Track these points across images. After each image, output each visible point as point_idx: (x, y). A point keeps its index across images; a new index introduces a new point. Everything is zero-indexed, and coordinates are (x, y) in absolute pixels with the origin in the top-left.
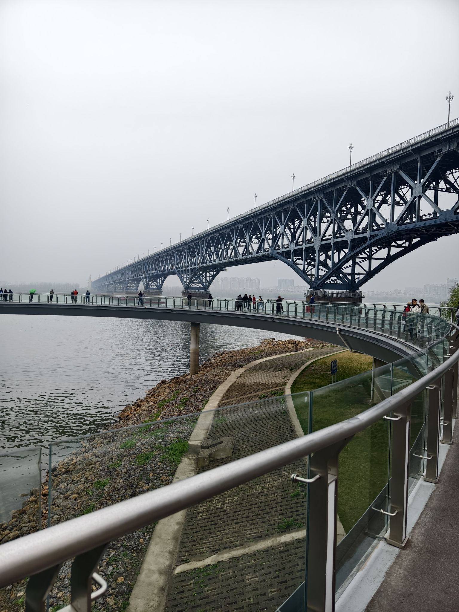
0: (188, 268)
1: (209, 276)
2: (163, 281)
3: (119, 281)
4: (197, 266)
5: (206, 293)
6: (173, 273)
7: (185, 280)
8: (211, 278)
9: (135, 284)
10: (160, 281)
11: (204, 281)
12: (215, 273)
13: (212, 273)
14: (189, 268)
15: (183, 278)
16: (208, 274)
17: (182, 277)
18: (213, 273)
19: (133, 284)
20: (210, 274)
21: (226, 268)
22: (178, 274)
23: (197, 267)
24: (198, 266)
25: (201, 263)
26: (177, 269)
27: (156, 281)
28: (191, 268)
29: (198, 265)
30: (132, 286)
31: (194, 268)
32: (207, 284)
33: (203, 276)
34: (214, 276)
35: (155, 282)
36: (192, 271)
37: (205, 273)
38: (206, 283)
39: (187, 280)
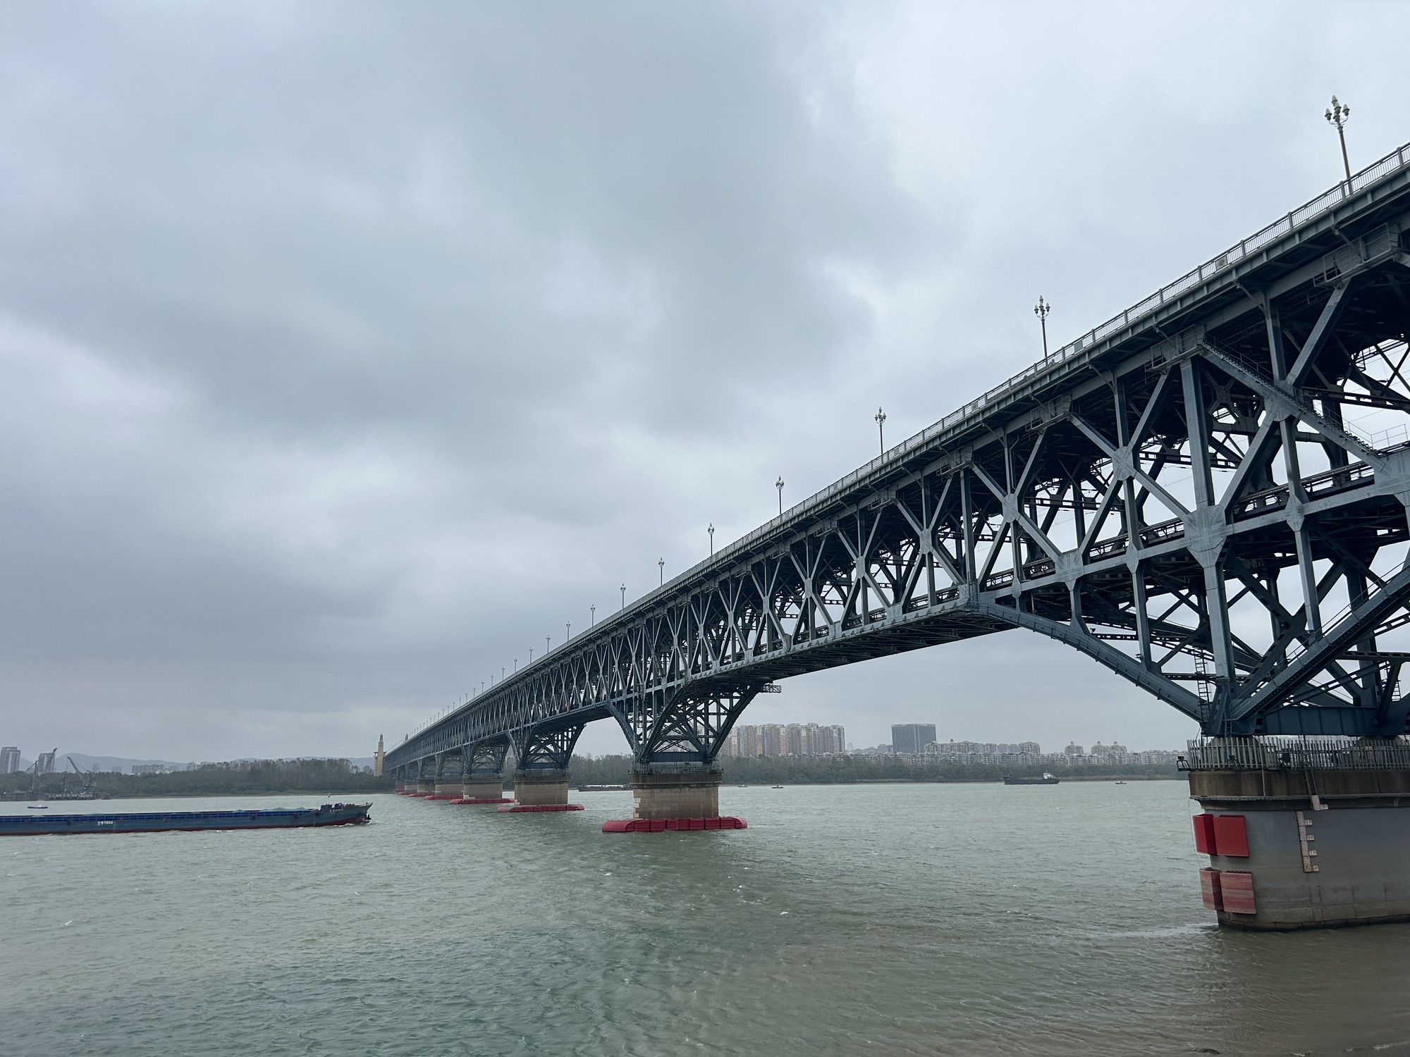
0: (649, 690)
1: (718, 714)
2: (573, 741)
3: (450, 748)
4: (679, 682)
5: (708, 771)
6: (601, 713)
7: (639, 731)
8: (723, 718)
9: (493, 755)
10: (562, 741)
11: (701, 730)
12: (735, 701)
13: (725, 702)
14: (652, 690)
15: (632, 725)
16: (713, 708)
17: (628, 721)
18: (731, 702)
19: (489, 753)
20: (720, 705)
21: (775, 683)
22: (619, 714)
23: (679, 685)
24: (681, 681)
25: (690, 671)
26: (613, 696)
27: (551, 741)
28: (658, 688)
29: (682, 677)
30: (484, 760)
31: (667, 689)
32: (711, 740)
33: (699, 713)
34: (733, 714)
35: (550, 747)
36: (660, 702)
37: (702, 706)
38: (707, 737)
39: (645, 729)
